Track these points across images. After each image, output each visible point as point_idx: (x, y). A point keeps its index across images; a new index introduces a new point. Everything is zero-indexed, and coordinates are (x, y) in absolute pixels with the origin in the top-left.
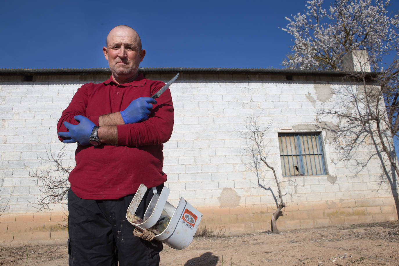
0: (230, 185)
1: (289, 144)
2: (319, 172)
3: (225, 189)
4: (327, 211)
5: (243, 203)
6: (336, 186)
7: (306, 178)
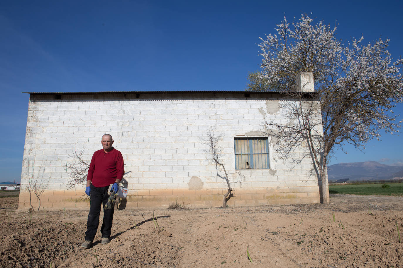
0: (196, 174)
1: (243, 146)
2: (264, 167)
3: (193, 177)
4: (266, 195)
5: (205, 187)
6: (275, 177)
7: (253, 171)
